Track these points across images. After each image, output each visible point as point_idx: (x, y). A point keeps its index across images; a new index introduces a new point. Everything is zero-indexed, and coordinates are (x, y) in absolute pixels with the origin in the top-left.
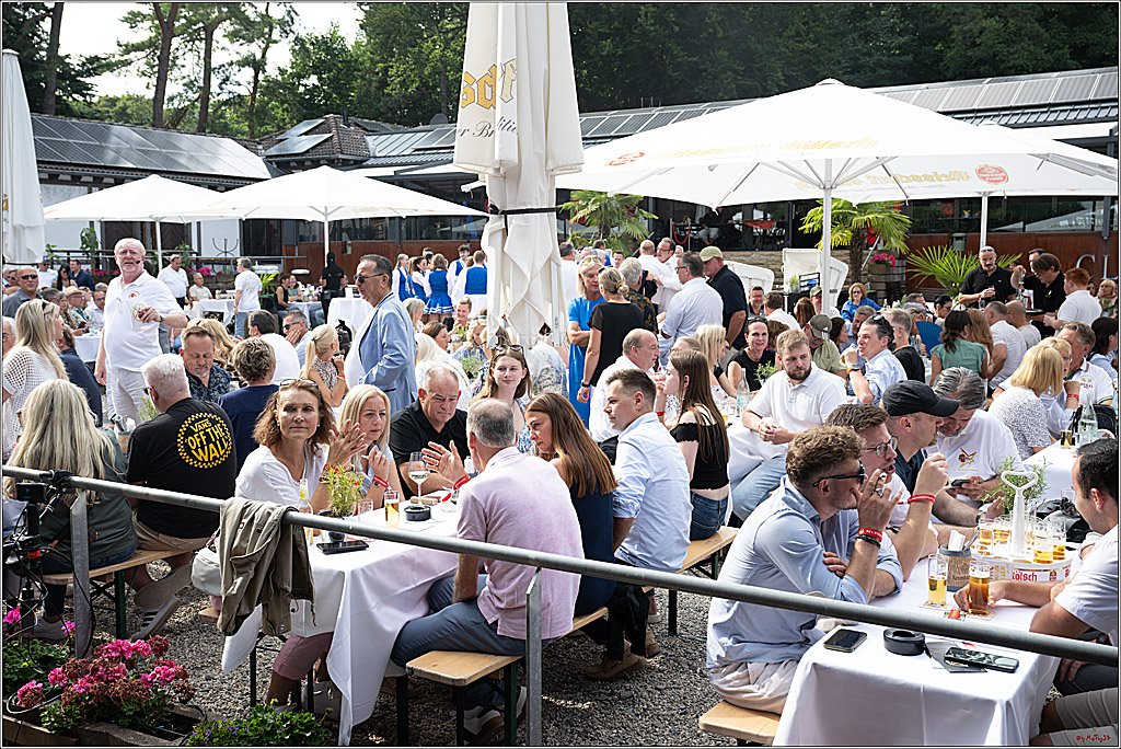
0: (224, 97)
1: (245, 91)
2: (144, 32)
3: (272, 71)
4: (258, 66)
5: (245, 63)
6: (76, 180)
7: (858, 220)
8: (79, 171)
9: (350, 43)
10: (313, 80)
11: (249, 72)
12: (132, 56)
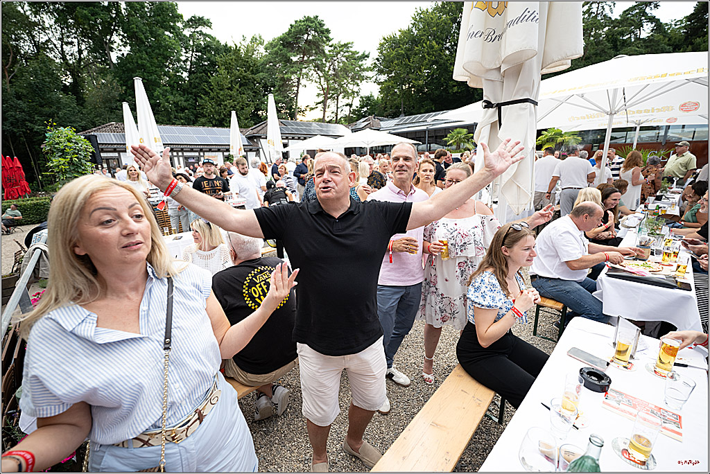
0: (342, 115)
1: (347, 113)
2: (321, 98)
3: (354, 107)
4: (351, 106)
5: (347, 105)
6: (299, 138)
7: (560, 139)
8: (300, 136)
9: (376, 98)
10: (365, 109)
11: (348, 107)
12: (318, 105)
